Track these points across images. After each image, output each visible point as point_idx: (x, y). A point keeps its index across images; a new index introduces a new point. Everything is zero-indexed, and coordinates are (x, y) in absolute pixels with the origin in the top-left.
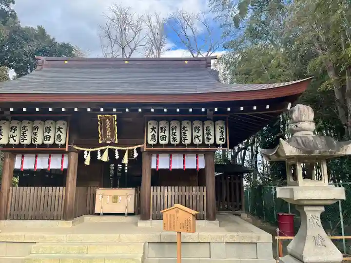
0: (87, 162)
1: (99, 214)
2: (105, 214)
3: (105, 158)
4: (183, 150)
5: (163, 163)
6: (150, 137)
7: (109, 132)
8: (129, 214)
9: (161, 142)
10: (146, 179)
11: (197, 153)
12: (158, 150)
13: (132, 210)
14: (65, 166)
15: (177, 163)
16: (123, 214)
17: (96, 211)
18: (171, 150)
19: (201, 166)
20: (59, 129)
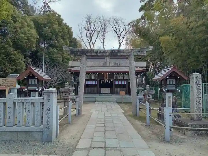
0: (102, 83)
2: (104, 94)
3: (105, 82)
4: (121, 80)
5: (117, 83)
6: (115, 78)
7: (106, 77)
8: (109, 94)
10: (114, 86)
11: (124, 81)
12: (116, 80)
14: (96, 83)
15: (120, 83)
16: (108, 94)
17: (102, 93)
18: (119, 80)
19: (125, 84)
20: (96, 76)
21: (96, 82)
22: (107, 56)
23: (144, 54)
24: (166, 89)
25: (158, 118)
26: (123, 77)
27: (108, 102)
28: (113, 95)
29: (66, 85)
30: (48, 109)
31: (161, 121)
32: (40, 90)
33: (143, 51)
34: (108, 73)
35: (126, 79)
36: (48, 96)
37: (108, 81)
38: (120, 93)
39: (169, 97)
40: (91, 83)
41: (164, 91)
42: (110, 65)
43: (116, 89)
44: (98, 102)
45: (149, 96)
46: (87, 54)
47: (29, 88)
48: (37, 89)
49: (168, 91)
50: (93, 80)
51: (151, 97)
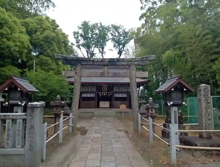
0: (101, 96)
1: (100, 108)
2: (102, 108)
4: (122, 93)
5: (117, 95)
6: (115, 90)
7: (105, 88)
9: (117, 91)
10: (113, 99)
11: (125, 93)
12: (116, 93)
13: (109, 107)
14: (94, 96)
15: (120, 96)
16: (107, 108)
17: (100, 107)
18: (119, 93)
19: (126, 96)
20: (94, 88)
21: (94, 94)
22: (104, 66)
23: (146, 63)
24: (172, 103)
25: (162, 136)
26: (123, 89)
27: (108, 117)
28: (113, 109)
29: (58, 98)
30: (32, 127)
31: (165, 139)
32: (23, 104)
33: (145, 60)
34: (108, 85)
35: (127, 92)
36: (33, 111)
37: (108, 94)
38: (121, 106)
39: (175, 112)
40: (88, 95)
41: (169, 104)
42: (109, 76)
43: (115, 102)
44: (95, 117)
45: (152, 111)
46: (83, 63)
47: (10, 102)
48: (20, 103)
49: (173, 105)
50: (90, 93)
51: (154, 111)
